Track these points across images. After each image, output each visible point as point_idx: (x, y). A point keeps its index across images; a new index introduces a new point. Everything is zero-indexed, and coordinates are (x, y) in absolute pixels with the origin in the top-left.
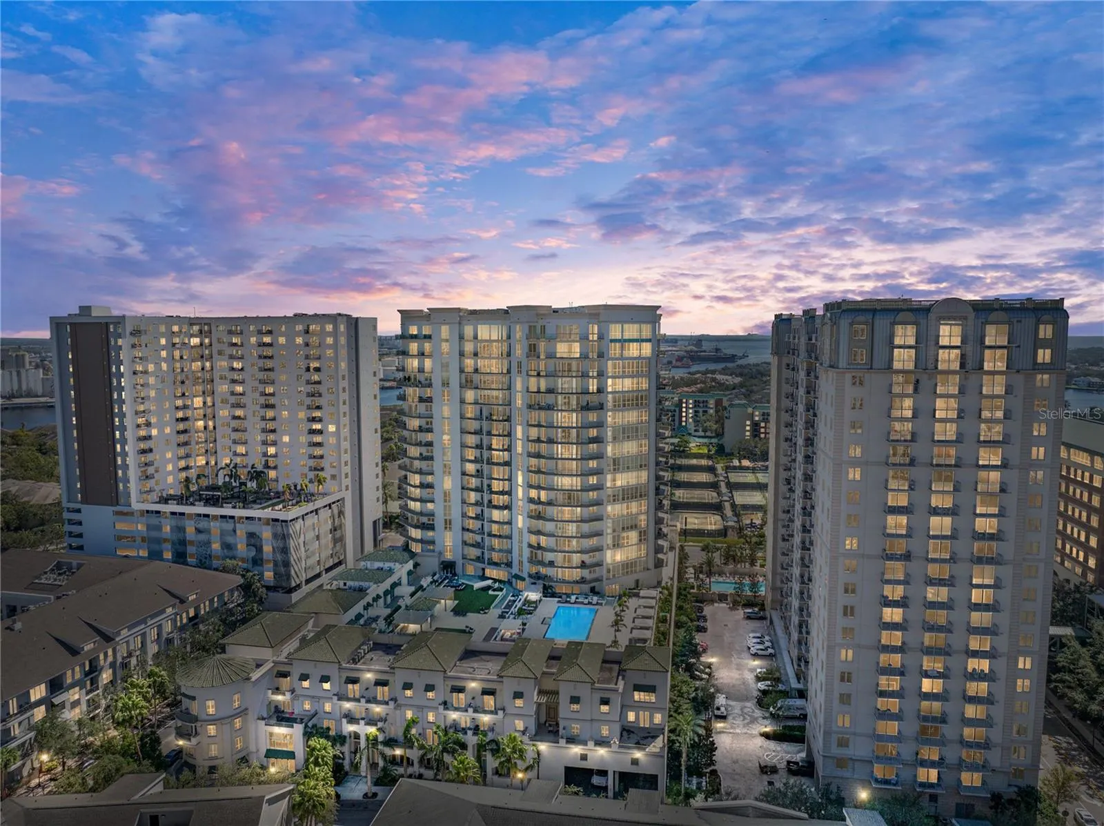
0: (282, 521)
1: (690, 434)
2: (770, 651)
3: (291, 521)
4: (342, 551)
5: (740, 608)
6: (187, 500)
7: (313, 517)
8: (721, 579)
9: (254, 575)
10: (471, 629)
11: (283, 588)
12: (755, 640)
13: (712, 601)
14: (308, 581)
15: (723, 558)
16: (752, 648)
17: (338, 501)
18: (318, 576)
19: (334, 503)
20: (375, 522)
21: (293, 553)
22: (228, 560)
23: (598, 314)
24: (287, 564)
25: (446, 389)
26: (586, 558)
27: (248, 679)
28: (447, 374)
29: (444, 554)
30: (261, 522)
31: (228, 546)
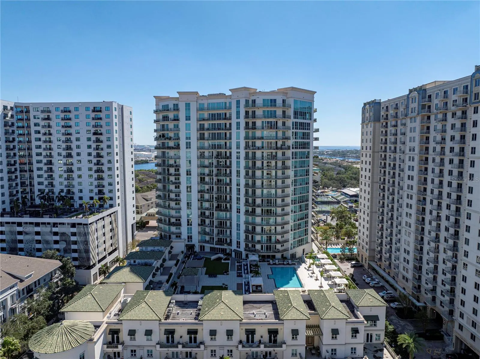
0: (84, 224)
2: (381, 284)
3: (89, 224)
4: (117, 242)
5: (345, 262)
6: (17, 214)
7: (102, 221)
9: (68, 259)
11: (84, 266)
12: (369, 279)
14: (99, 261)
16: (370, 283)
17: (114, 212)
18: (105, 258)
19: (112, 213)
20: (132, 225)
21: (91, 244)
22: (49, 251)
23: (287, 93)
24: (87, 251)
25: (188, 141)
26: (279, 237)
27: (91, 340)
28: (189, 132)
29: (187, 240)
30: (70, 226)
31: (47, 242)
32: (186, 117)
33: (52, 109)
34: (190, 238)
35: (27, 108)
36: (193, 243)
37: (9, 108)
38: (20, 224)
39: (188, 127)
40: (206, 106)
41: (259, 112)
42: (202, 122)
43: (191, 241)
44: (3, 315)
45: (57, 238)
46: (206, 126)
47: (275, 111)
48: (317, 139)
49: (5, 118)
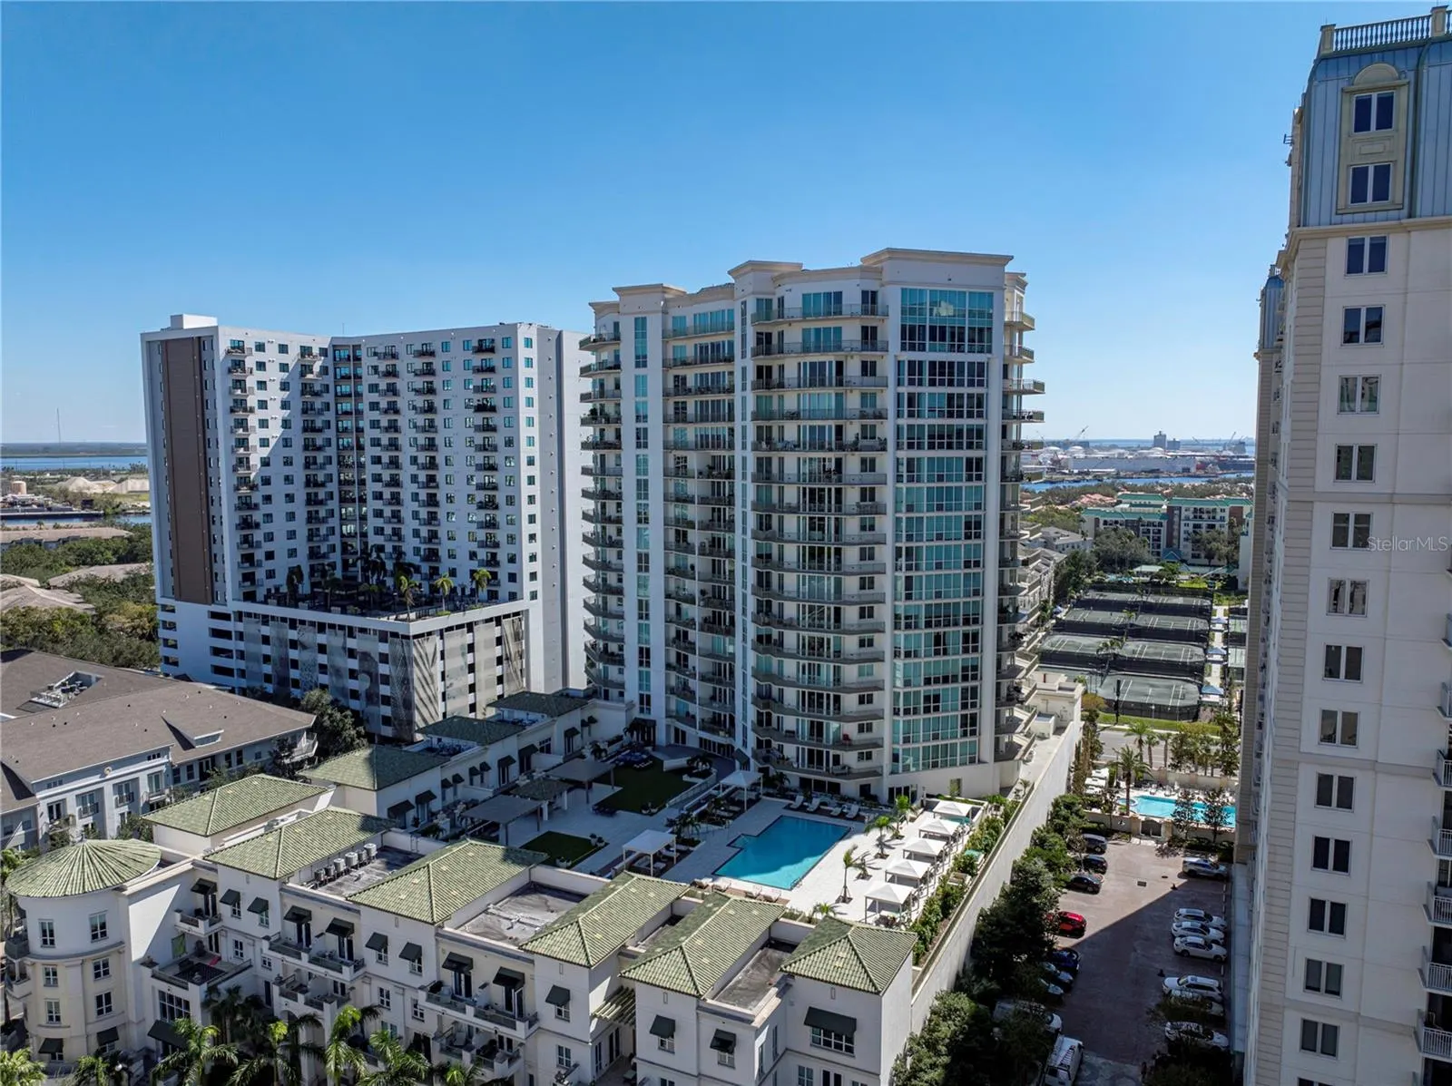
0: (405, 637)
1: (1183, 561)
2: (1217, 950)
3: (416, 637)
5: (1181, 852)
7: (463, 634)
8: (1161, 794)
10: (600, 840)
12: (1187, 924)
13: (1129, 834)
15: (1170, 755)
16: (1178, 940)
17: (517, 614)
19: (509, 616)
21: (419, 688)
23: (880, 271)
24: (408, 705)
25: (641, 425)
26: (851, 729)
27: (120, 889)
28: (644, 399)
29: (638, 706)
30: (377, 637)
31: (338, 672)
32: (637, 357)
33: (401, 349)
34: (645, 701)
35: (357, 347)
36: (651, 717)
37: (316, 351)
38: (293, 624)
39: (641, 384)
40: (689, 322)
41: (793, 335)
42: (680, 372)
43: (649, 710)
44: (129, 813)
45: (354, 664)
46: (690, 383)
47: (838, 330)
48: (1037, 417)
49: (303, 375)
